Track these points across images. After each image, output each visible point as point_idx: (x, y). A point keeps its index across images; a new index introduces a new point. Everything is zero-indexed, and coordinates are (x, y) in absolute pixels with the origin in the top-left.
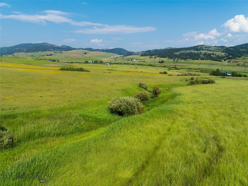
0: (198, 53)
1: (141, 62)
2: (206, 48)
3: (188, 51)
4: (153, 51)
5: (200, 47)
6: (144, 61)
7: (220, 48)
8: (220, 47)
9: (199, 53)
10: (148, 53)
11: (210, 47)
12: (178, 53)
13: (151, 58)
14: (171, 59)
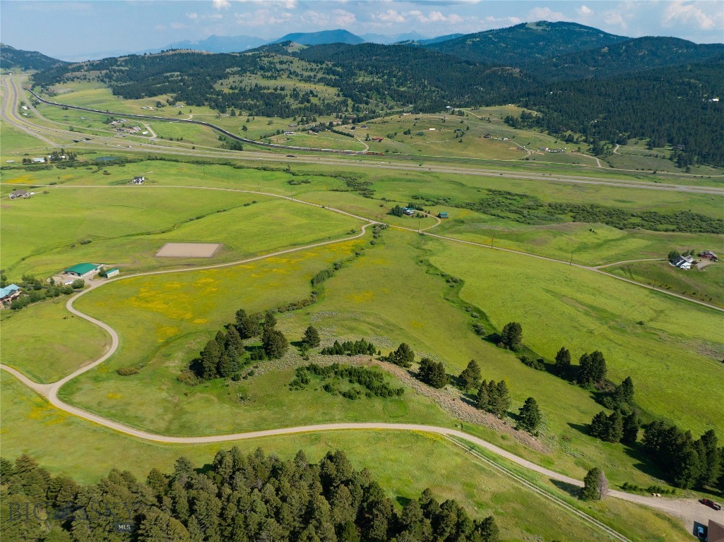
0: (277, 88)
9: (279, 89)
12: (226, 87)
13: (159, 105)
14: (223, 112)
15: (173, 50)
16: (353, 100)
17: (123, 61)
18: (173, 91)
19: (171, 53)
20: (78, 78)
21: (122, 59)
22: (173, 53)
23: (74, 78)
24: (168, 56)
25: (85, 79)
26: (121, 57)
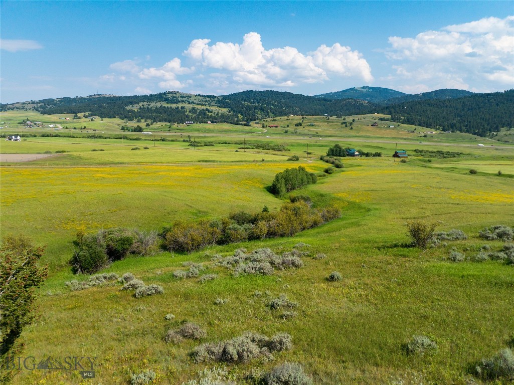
0: (178, 108)
1: (75, 128)
2: (182, 97)
3: (153, 105)
4: (61, 101)
5: (171, 95)
6: (83, 127)
7: (208, 99)
8: (208, 96)
9: (180, 108)
10: (51, 106)
11: (190, 97)
12: (136, 108)
13: (76, 117)
14: (130, 121)
15: (98, 95)
16: (242, 114)
17: (59, 101)
18: (90, 111)
19: (97, 96)
20: (17, 108)
21: (57, 100)
22: (99, 96)
23: (14, 108)
24: (94, 98)
25: (23, 109)
26: (57, 98)
